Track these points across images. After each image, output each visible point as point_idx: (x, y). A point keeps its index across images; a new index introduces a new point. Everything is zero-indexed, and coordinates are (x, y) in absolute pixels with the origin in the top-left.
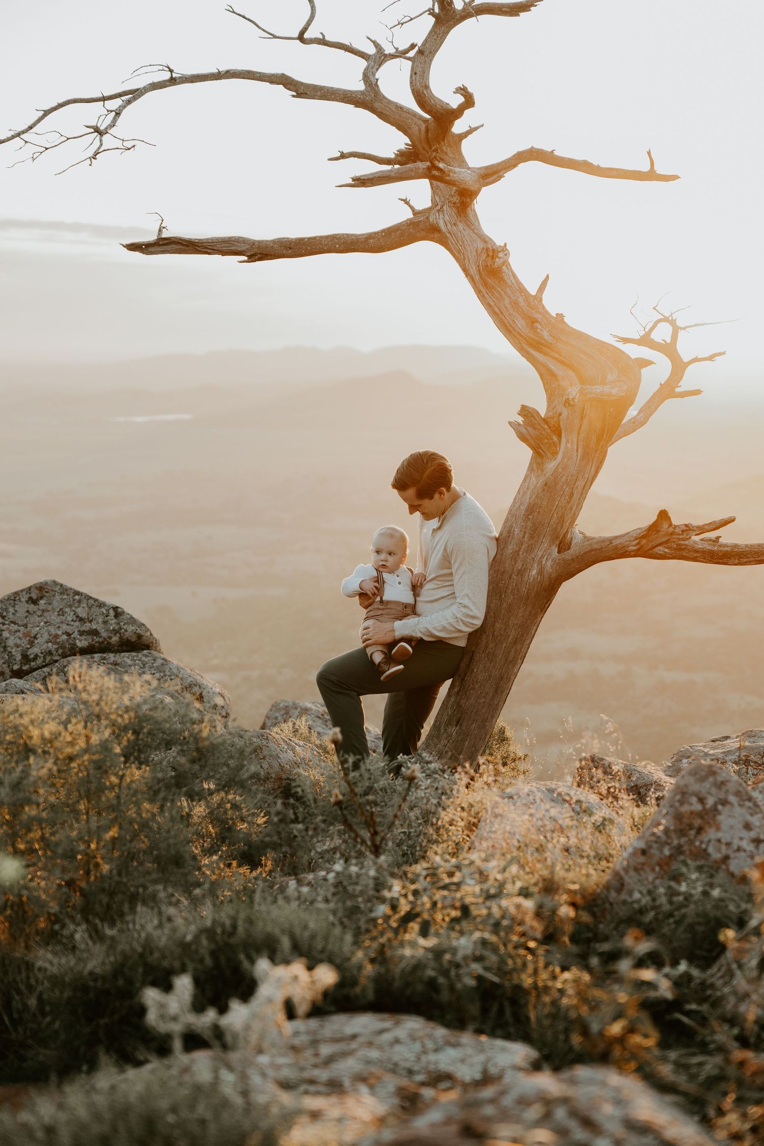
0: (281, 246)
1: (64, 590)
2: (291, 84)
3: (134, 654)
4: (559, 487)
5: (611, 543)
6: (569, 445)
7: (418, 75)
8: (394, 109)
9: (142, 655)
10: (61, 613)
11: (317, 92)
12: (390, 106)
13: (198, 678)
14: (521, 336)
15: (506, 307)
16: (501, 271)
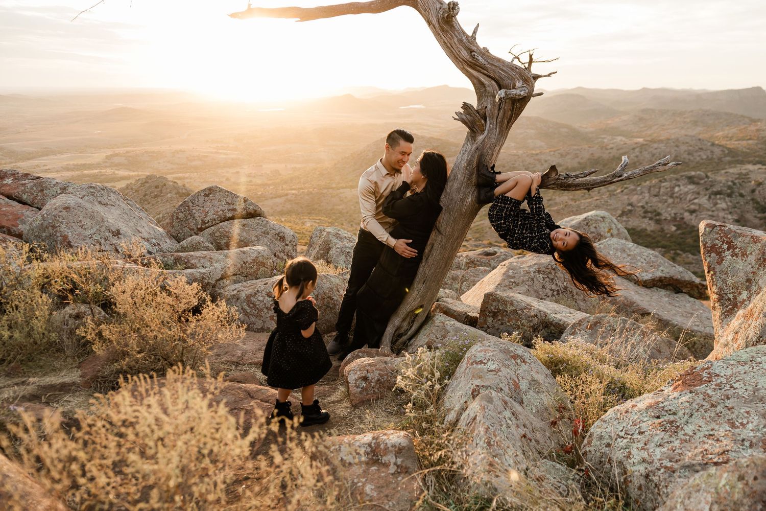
1: (221, 190)
3: (253, 219)
4: (485, 150)
6: (491, 126)
9: (257, 220)
10: (220, 201)
13: (282, 229)
14: (464, 60)
15: (455, 43)
16: (452, 21)
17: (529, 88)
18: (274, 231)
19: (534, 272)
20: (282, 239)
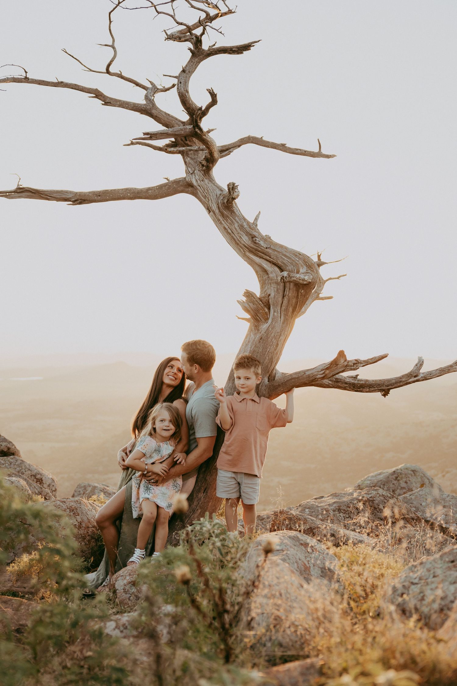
0: (94, 195)
2: (101, 96)
3: (5, 458)
4: (269, 340)
5: (305, 374)
6: (276, 314)
7: (182, 84)
8: (164, 114)
9: (10, 458)
11: (117, 102)
12: (161, 113)
13: (40, 470)
14: (245, 246)
15: (236, 229)
16: (232, 207)
17: (313, 274)
18: (29, 472)
19: (334, 511)
20: (40, 481)
